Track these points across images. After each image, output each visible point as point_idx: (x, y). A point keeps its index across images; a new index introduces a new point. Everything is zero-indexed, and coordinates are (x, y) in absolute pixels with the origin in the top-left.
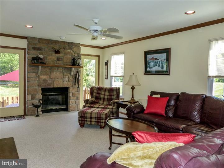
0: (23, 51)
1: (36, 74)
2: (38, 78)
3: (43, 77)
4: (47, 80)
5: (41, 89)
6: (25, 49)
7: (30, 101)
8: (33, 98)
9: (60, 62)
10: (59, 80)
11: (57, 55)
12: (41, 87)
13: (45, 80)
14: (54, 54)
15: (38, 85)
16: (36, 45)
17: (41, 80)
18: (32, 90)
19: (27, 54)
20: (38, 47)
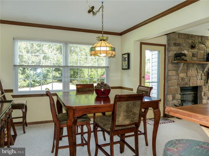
0: (163, 47)
1: (176, 72)
2: (177, 76)
3: (182, 75)
4: (185, 79)
5: (180, 88)
6: (165, 46)
7: (171, 101)
8: (174, 98)
9: (195, 58)
10: (194, 78)
11: (192, 51)
12: (180, 86)
13: (183, 79)
14: (190, 50)
15: (178, 84)
16: (176, 41)
17: (180, 78)
18: (174, 89)
19: (167, 50)
20: (177, 42)
